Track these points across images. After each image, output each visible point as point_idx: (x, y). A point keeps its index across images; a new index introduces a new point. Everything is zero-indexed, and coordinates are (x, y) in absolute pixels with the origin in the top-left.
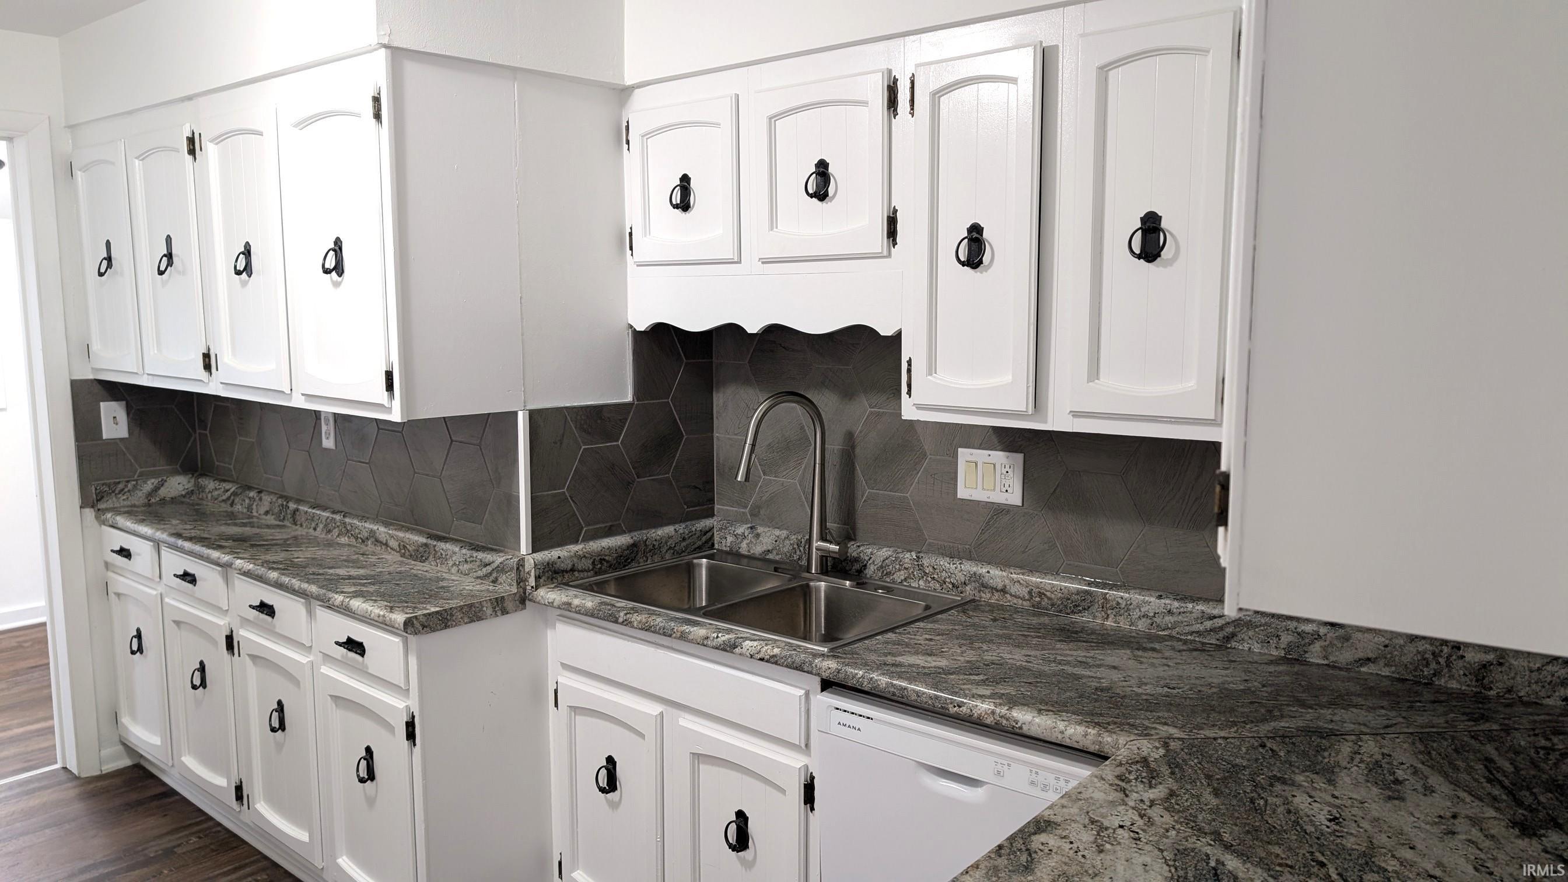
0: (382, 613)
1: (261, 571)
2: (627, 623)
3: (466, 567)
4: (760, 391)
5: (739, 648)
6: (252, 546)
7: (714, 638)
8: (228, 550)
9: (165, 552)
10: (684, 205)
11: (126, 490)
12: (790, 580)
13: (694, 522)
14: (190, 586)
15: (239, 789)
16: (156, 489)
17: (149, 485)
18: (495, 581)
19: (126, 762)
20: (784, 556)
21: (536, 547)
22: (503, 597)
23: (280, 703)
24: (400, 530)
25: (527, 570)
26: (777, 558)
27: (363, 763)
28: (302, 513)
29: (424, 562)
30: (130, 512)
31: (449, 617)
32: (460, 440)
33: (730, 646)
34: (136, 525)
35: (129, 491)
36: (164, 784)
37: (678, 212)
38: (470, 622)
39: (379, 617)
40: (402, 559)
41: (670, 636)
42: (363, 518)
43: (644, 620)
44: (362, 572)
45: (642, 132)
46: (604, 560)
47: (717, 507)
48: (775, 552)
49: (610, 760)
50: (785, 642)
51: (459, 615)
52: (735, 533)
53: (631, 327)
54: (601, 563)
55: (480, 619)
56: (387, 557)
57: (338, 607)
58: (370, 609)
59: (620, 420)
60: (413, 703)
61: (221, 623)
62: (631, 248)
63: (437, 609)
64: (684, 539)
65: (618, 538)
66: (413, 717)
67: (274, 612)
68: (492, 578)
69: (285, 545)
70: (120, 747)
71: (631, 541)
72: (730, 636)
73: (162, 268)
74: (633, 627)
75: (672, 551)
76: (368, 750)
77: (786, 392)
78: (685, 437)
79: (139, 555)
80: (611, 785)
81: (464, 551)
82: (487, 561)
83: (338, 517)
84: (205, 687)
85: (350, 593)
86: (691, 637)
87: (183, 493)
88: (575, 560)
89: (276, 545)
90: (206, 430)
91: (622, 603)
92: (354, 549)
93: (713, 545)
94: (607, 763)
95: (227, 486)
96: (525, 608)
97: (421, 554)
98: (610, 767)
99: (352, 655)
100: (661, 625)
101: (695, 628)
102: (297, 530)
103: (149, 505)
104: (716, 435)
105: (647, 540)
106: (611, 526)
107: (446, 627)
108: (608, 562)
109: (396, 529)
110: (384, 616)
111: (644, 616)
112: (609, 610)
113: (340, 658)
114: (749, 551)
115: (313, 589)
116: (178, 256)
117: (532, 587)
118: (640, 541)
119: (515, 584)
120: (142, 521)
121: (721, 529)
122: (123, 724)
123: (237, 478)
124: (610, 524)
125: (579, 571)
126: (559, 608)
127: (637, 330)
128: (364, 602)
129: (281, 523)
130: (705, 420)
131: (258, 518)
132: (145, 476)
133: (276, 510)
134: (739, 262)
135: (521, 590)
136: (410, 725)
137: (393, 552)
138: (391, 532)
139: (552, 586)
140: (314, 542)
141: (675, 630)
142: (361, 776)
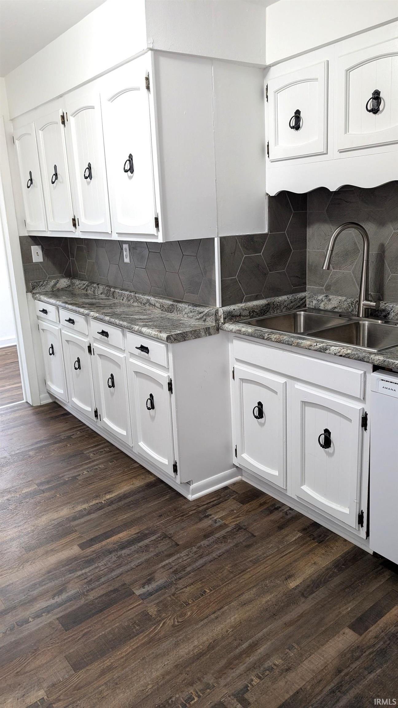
0: (156, 334)
1: (102, 317)
2: (269, 339)
3: (191, 314)
4: (332, 225)
5: (328, 350)
6: (97, 307)
7: (315, 345)
8: (87, 308)
9: (61, 311)
10: (297, 127)
11: (43, 285)
12: (348, 321)
13: (296, 294)
14: (72, 325)
15: (96, 412)
16: (55, 284)
17: (52, 283)
18: (205, 321)
19: (50, 401)
20: (343, 310)
21: (223, 305)
22: (209, 328)
23: (112, 375)
24: (161, 299)
25: (219, 315)
26: (340, 311)
27: (149, 401)
28: (117, 293)
29: (172, 313)
30: (46, 294)
31: (186, 335)
32: (187, 254)
33: (324, 349)
34: (49, 299)
35: (45, 285)
36: (65, 410)
37: (293, 130)
38: (195, 338)
39: (155, 335)
40: (162, 312)
41: (291, 345)
42: (144, 294)
43: (278, 337)
44: (145, 317)
45: (275, 90)
46: (254, 311)
47: (307, 286)
48: (339, 308)
49: (260, 404)
50: (353, 347)
51: (190, 335)
52: (318, 299)
53: (267, 194)
54: (253, 313)
55: (199, 337)
56: (155, 311)
57: (136, 331)
58: (151, 332)
59: (262, 242)
60: (171, 374)
61: (86, 341)
62: (268, 153)
63: (181, 332)
64: (292, 302)
65: (261, 301)
66: (171, 381)
67: (108, 335)
68: (203, 319)
69: (110, 306)
70: (47, 394)
71: (267, 303)
72: (323, 345)
73: (53, 181)
74: (272, 341)
75: (286, 308)
76: (151, 395)
77: (350, 222)
78: (293, 251)
79: (50, 312)
80: (260, 415)
81: (190, 307)
82: (201, 311)
83: (132, 294)
84: (80, 369)
85: (141, 325)
86: (302, 345)
87: (66, 286)
88: (241, 311)
89: (107, 306)
90: (74, 258)
91: (266, 330)
92: (140, 308)
93: (306, 305)
94: (258, 405)
95: (84, 282)
96: (218, 333)
97: (170, 309)
98: (260, 407)
99: (143, 353)
100: (286, 339)
101: (304, 341)
102: (114, 301)
103: (53, 291)
104: (308, 250)
105: (274, 302)
106: (257, 295)
107: (185, 340)
108: (256, 312)
109: (158, 298)
110: (157, 335)
111: (277, 336)
112: (260, 333)
113: (137, 355)
114: (325, 308)
115: (125, 324)
116: (60, 174)
117: (222, 323)
118: (271, 303)
119: (214, 322)
120: (51, 297)
121: (310, 298)
122: (48, 385)
123: (88, 279)
124: (257, 294)
125: (243, 316)
126: (235, 332)
127: (271, 195)
128: (148, 329)
129: (108, 298)
130: (302, 242)
131: (98, 296)
132: (51, 278)
133: (106, 292)
134: (327, 153)
135: (217, 324)
136: (170, 384)
137: (157, 309)
138: (156, 300)
139: (231, 323)
140: (122, 305)
141: (294, 342)
142: (148, 407)
